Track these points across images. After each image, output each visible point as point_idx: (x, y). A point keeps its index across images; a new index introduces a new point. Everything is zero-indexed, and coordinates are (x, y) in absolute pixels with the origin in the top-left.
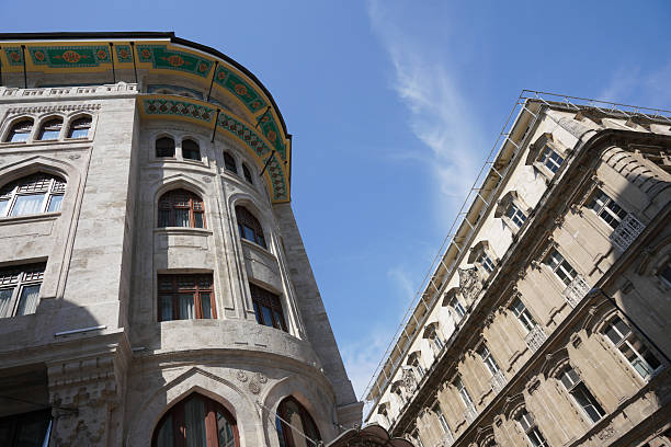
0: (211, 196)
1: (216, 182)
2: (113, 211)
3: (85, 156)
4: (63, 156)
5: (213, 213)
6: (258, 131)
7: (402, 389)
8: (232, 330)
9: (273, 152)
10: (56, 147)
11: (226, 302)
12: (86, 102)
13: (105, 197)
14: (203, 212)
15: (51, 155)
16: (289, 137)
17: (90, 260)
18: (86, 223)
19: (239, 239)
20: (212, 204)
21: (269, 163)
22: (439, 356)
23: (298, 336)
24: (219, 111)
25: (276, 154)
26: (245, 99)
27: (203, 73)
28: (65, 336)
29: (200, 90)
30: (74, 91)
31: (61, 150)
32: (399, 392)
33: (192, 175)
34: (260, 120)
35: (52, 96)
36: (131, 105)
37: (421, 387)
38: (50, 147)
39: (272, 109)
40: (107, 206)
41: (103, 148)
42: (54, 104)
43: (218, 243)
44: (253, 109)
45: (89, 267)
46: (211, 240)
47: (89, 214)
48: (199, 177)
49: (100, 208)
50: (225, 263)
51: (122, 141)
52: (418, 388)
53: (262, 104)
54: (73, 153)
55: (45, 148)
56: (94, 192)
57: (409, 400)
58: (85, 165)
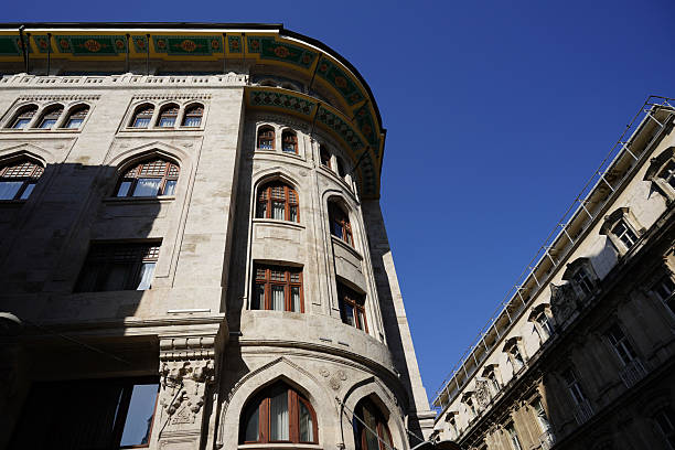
0: (306, 191)
1: (312, 176)
2: (219, 199)
3: (197, 144)
4: (178, 144)
5: (306, 208)
6: (354, 126)
7: (474, 401)
8: (318, 325)
9: (368, 148)
10: (172, 134)
11: (314, 298)
12: (200, 91)
13: (213, 186)
14: (297, 206)
15: (168, 142)
16: (384, 131)
17: (199, 245)
18: (196, 210)
19: (328, 235)
20: (307, 198)
21: (362, 158)
22: (519, 373)
23: (378, 338)
24: (319, 105)
25: (371, 150)
26: (345, 92)
27: (307, 66)
28: (176, 314)
29: (302, 81)
30: (189, 79)
31: (177, 137)
32: (470, 403)
33: (291, 168)
34: (357, 113)
35: (171, 84)
36: (239, 96)
37: (496, 402)
38: (168, 134)
39: (370, 103)
40: (215, 195)
41: (213, 138)
42: (172, 92)
43: (310, 239)
44: (351, 102)
45: (197, 252)
46: (303, 235)
47: (197, 201)
48: (296, 171)
49: (208, 196)
50: (314, 259)
51: (230, 131)
52: (492, 402)
53: (360, 97)
54: (187, 141)
55: (163, 134)
56: (203, 180)
57: (480, 414)
58: (196, 153)
